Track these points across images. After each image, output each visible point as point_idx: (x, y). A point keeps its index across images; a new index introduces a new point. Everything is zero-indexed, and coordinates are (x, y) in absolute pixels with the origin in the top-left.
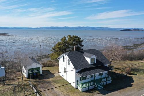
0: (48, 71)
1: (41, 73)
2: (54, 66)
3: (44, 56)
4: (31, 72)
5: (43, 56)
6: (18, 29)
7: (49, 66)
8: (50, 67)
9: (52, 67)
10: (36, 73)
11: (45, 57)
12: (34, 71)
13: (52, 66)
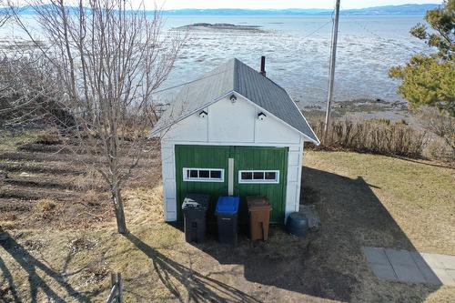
0: (360, 183)
1: (292, 203)
2: (417, 156)
3: (358, 101)
4: (204, 174)
5: (354, 101)
6: (293, 14)
7: (375, 151)
8: (382, 160)
9: (399, 162)
10: (245, 198)
11: (363, 108)
12: (231, 177)
13: (401, 153)
